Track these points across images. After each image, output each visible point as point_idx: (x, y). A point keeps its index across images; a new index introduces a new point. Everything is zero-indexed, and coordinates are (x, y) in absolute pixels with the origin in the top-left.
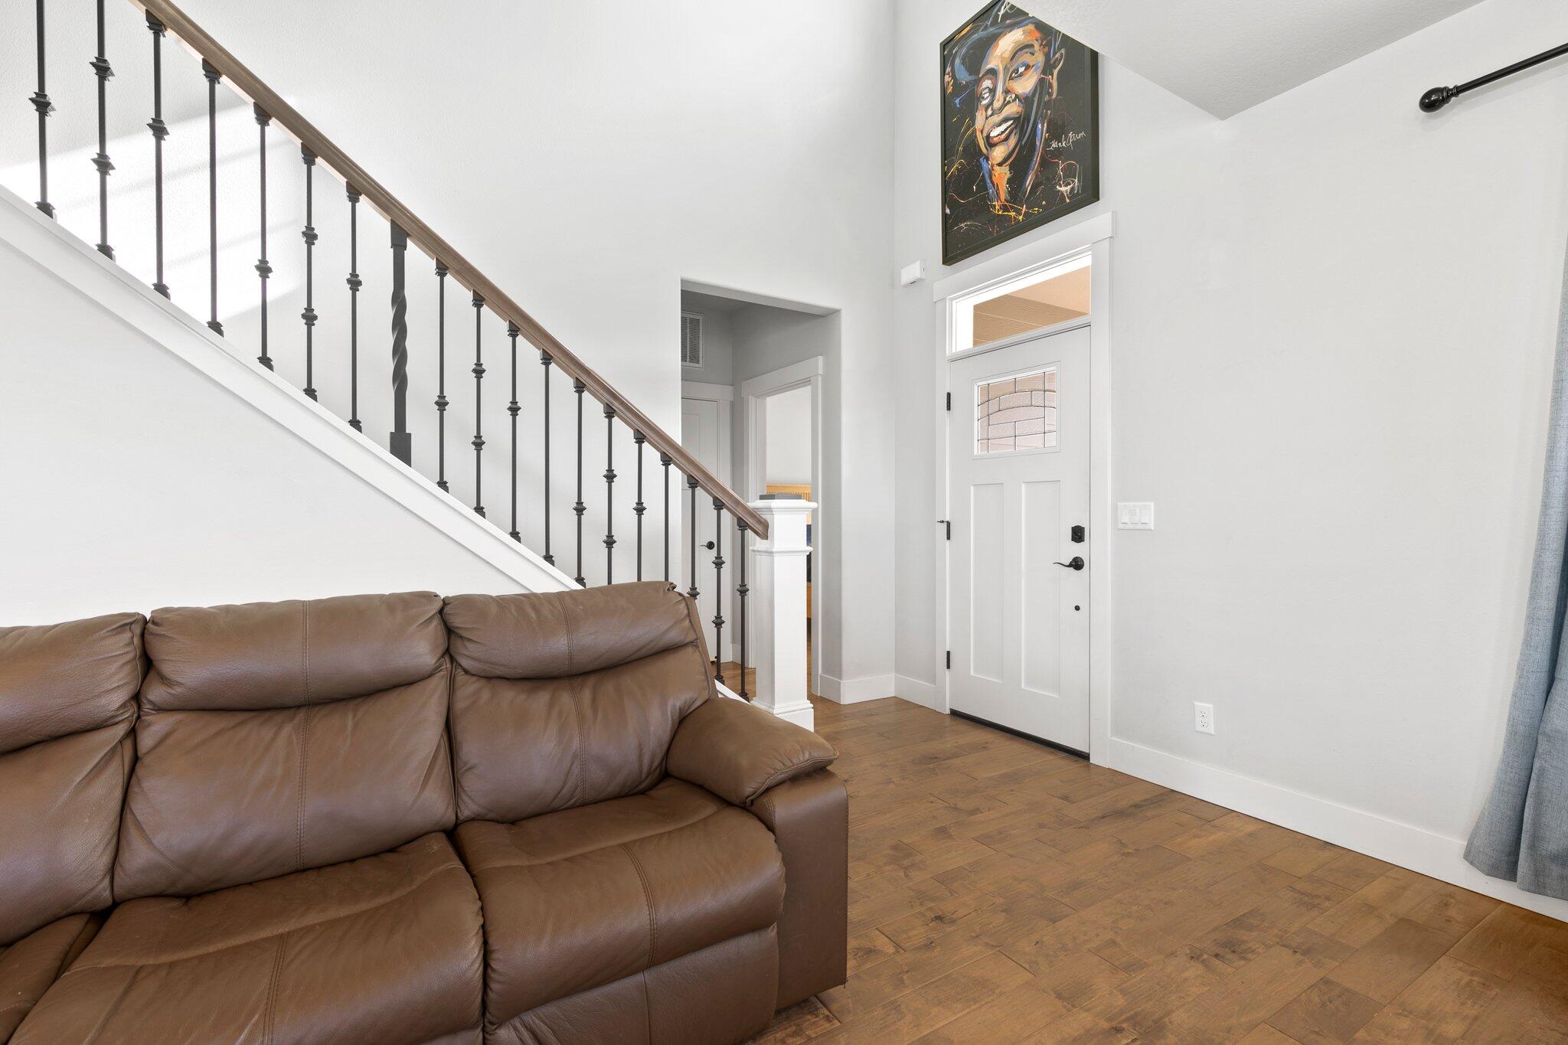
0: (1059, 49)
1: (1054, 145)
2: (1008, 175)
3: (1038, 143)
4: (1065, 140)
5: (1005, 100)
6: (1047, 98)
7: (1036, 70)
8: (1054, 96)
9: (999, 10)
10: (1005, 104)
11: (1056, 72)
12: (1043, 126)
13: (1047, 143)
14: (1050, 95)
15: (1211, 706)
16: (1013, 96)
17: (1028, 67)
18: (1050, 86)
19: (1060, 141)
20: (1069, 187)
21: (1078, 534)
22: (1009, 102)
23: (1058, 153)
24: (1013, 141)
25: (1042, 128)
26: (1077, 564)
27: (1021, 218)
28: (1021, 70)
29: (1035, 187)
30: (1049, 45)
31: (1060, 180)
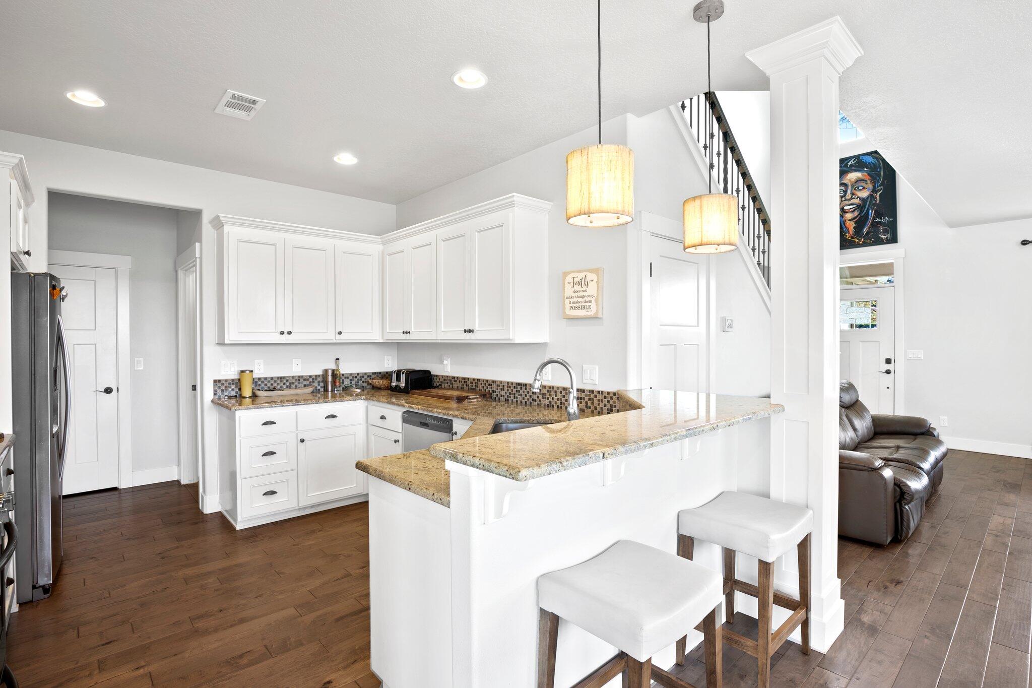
0: (880, 186)
1: (878, 220)
2: (854, 225)
3: (870, 217)
4: (884, 219)
5: (852, 197)
6: (874, 202)
7: (868, 190)
8: (878, 202)
9: (849, 162)
10: (851, 199)
11: (878, 194)
12: (872, 211)
13: (874, 218)
14: (876, 201)
15: (946, 417)
16: (857, 197)
17: (864, 188)
18: (876, 198)
19: (881, 219)
20: (885, 237)
21: (888, 361)
22: (854, 198)
23: (879, 223)
24: (856, 213)
25: (872, 213)
26: (888, 372)
27: (861, 243)
28: (861, 188)
29: (868, 233)
30: (875, 183)
31: (881, 233)
